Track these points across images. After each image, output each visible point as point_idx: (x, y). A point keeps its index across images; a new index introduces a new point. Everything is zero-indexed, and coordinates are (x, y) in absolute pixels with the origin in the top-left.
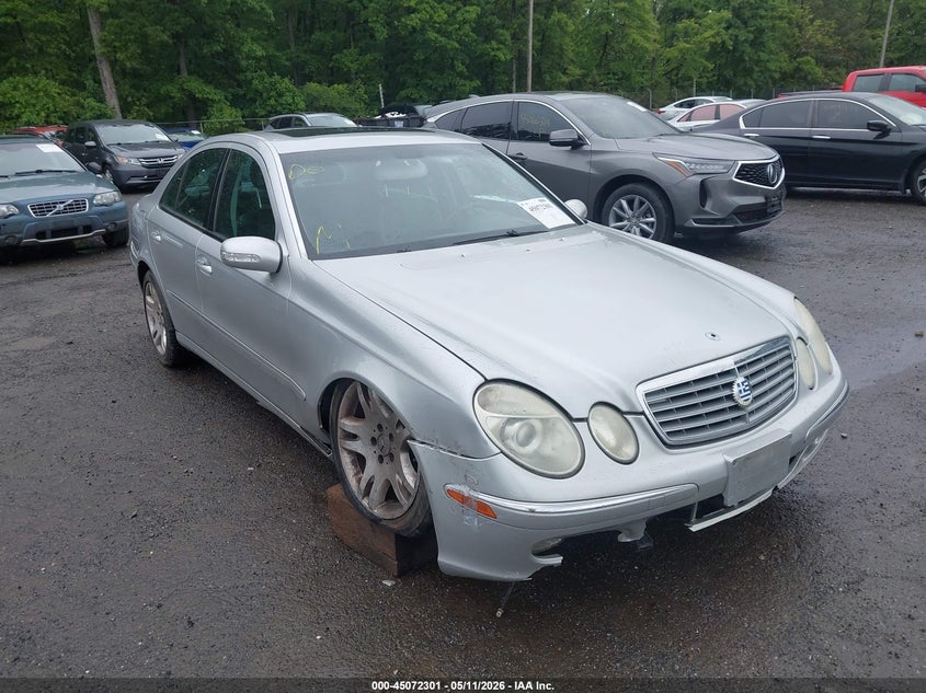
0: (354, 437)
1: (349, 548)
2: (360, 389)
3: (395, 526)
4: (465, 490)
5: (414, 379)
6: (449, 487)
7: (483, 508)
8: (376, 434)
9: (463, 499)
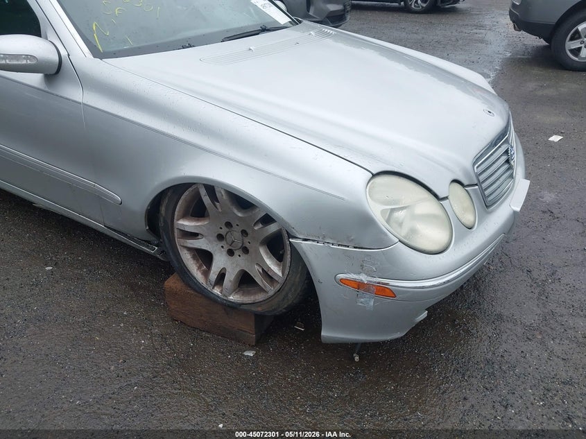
0: (194, 235)
1: (194, 329)
2: (203, 192)
3: (260, 309)
4: (364, 278)
5: (288, 180)
6: (342, 276)
7: (383, 291)
8: (224, 231)
9: (359, 285)
